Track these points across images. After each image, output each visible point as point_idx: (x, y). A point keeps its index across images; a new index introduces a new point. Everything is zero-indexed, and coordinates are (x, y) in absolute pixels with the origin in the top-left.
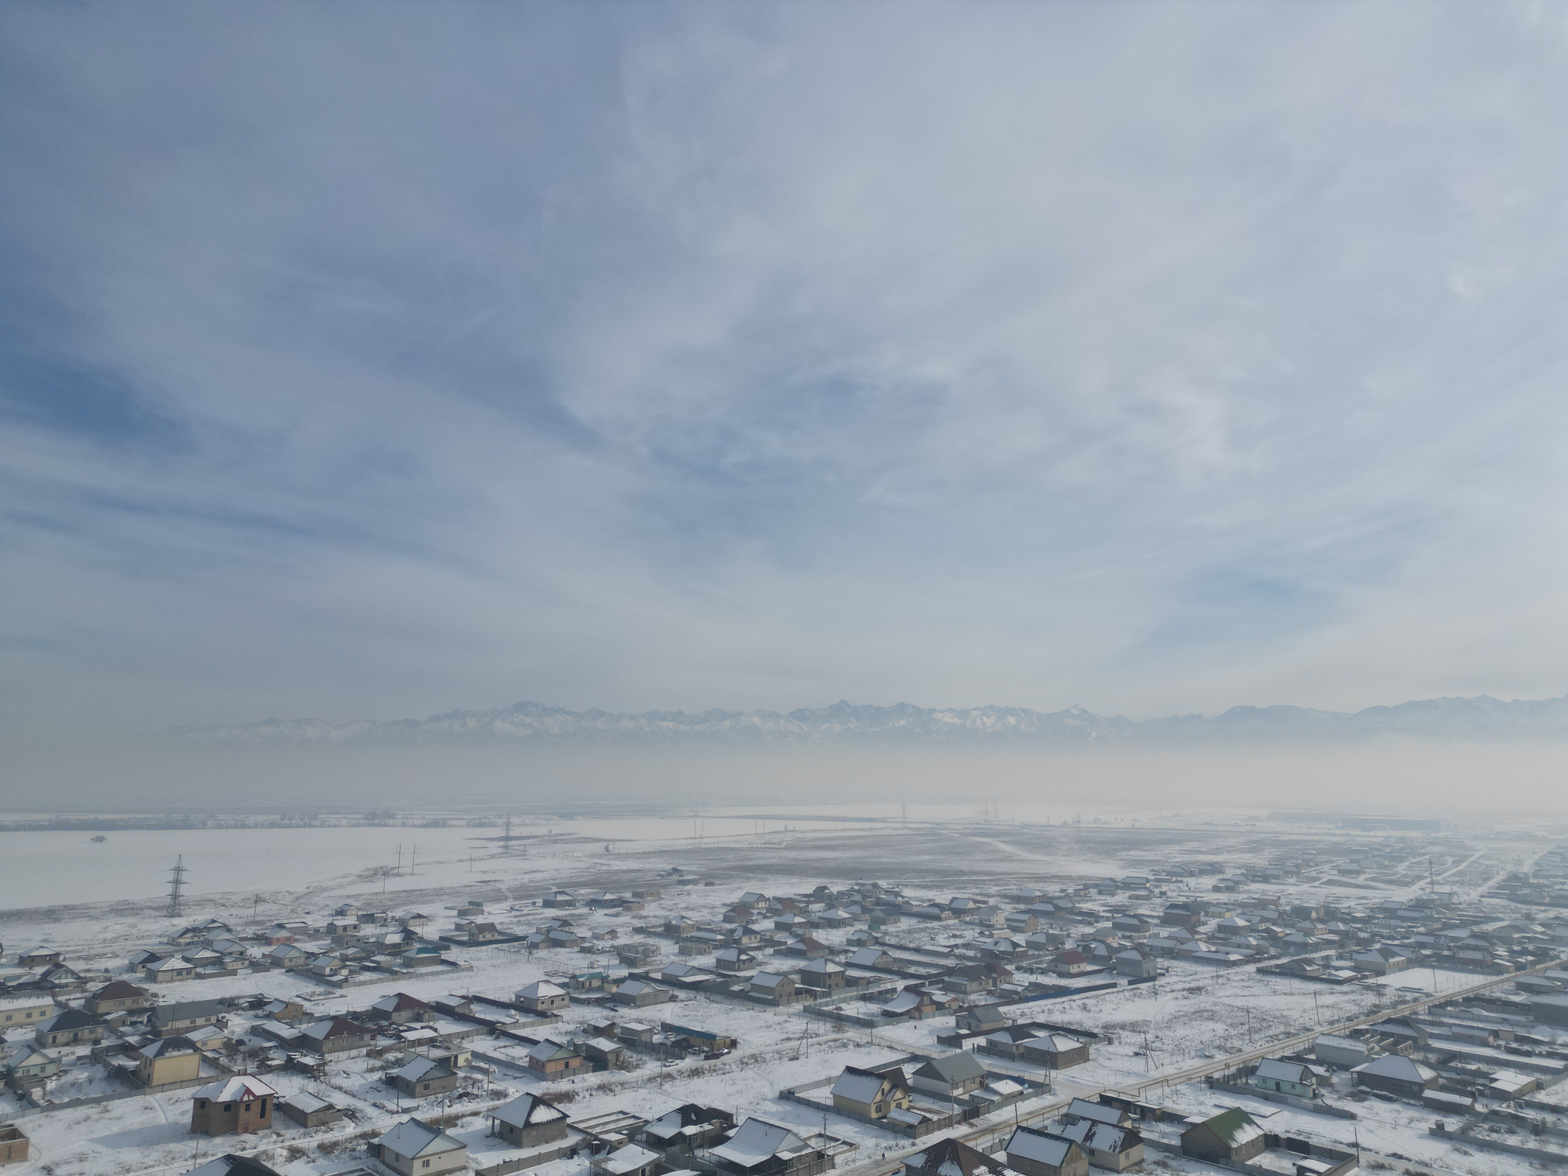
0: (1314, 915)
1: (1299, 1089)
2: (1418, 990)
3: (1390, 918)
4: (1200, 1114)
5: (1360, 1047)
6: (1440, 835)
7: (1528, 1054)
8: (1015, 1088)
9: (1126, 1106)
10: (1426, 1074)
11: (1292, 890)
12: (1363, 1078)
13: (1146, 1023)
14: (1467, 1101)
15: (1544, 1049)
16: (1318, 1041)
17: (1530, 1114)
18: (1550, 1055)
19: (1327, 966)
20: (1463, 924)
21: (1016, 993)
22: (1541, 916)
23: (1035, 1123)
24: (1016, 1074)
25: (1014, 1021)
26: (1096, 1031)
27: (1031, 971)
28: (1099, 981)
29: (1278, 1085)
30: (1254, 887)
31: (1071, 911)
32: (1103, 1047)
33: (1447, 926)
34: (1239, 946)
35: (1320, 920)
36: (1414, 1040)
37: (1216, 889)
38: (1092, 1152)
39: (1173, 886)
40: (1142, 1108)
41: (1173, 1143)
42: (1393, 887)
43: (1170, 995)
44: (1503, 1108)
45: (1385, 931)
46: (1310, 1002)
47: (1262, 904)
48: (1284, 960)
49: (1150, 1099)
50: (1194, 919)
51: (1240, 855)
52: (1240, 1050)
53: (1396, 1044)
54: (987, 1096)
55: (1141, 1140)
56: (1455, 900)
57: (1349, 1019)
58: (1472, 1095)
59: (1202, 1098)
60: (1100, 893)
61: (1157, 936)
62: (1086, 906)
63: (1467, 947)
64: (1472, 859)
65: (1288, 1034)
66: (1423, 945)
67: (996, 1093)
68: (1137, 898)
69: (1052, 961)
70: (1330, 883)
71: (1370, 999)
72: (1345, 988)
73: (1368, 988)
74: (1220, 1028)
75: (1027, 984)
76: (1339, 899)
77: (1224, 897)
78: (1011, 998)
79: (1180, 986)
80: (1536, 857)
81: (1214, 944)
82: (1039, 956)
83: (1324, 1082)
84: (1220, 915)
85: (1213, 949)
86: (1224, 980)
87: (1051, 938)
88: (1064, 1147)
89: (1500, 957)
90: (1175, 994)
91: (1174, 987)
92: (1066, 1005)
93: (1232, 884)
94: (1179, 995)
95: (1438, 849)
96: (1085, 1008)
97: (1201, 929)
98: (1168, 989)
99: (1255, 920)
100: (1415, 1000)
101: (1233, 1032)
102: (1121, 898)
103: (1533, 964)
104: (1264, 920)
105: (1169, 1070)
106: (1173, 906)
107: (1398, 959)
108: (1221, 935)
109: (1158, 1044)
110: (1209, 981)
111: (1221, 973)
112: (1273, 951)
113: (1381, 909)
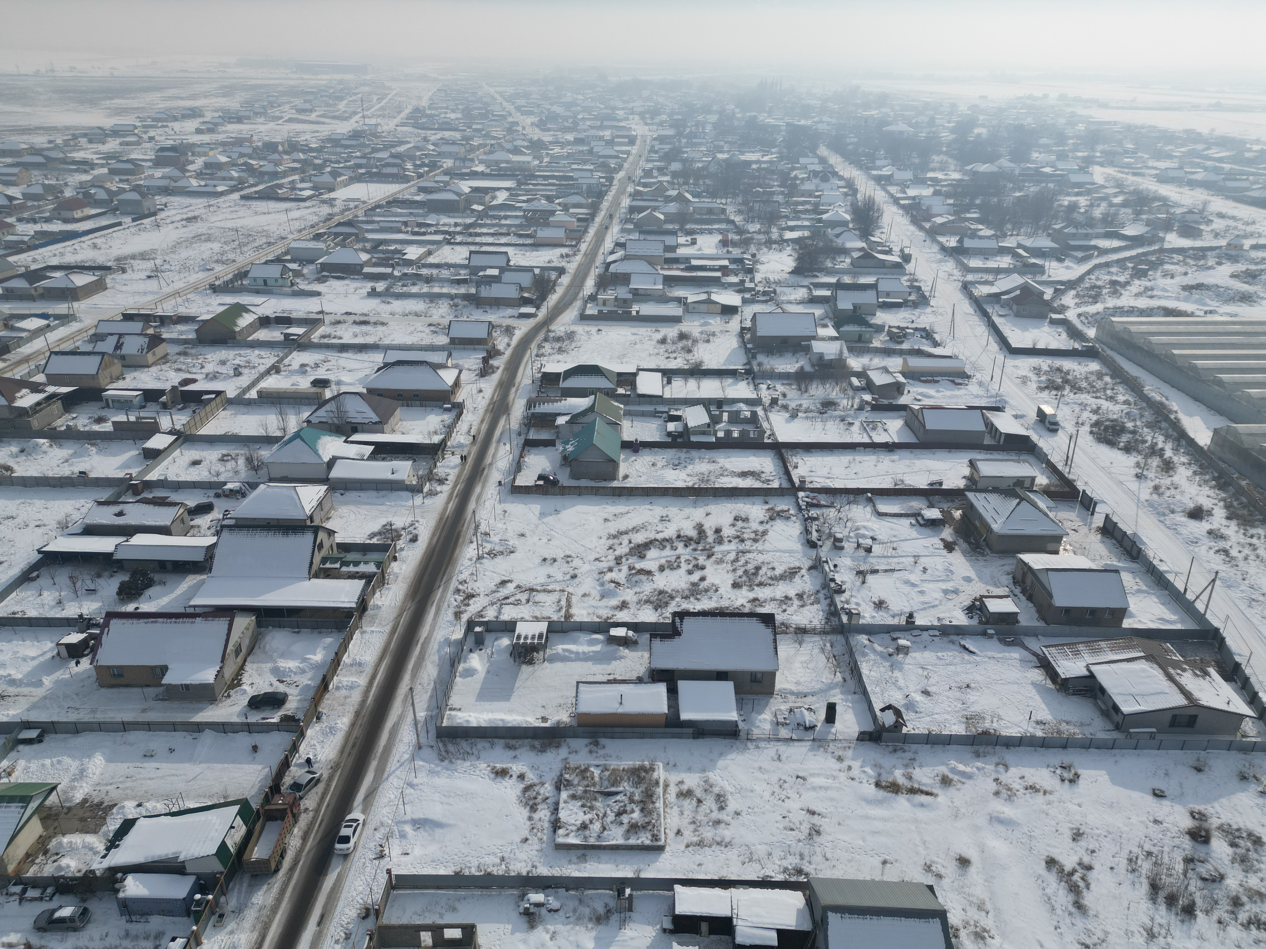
0: (280, 148)
1: (280, 282)
2: (358, 200)
3: (336, 146)
4: (209, 312)
5: (321, 245)
6: (368, 77)
7: (424, 234)
8: (42, 322)
9: (147, 318)
10: (364, 257)
11: (262, 128)
12: (325, 267)
13: (154, 251)
14: (389, 270)
15: (433, 229)
16: (291, 246)
17: (425, 271)
18: (436, 232)
19: (293, 189)
20: (385, 148)
21: (23, 242)
22: (433, 138)
23: (67, 346)
24: (39, 312)
25: (26, 267)
26: (109, 264)
27: (35, 221)
28: (104, 222)
29: (265, 281)
30: (231, 127)
31: (64, 161)
32: (119, 276)
33: (375, 150)
34: (224, 179)
35: (286, 152)
36: (356, 235)
37: (199, 131)
38: (123, 357)
39: (160, 131)
40: (161, 317)
41: (190, 337)
42: (337, 122)
43: (171, 226)
44: (410, 271)
45: (333, 158)
46: (283, 217)
47: (239, 142)
48: (260, 187)
49: (167, 309)
50: (182, 159)
51: (215, 100)
52: (234, 261)
53: (344, 240)
54: (14, 334)
55: (163, 340)
56: (379, 130)
57: (312, 226)
58: (392, 266)
59: (208, 301)
60: (90, 141)
61: (152, 177)
62: (79, 155)
63: (388, 165)
64: (389, 97)
65: (269, 244)
66: (359, 166)
67: (24, 330)
68: (128, 143)
69: (54, 209)
70: (290, 120)
71: (325, 210)
72: (308, 204)
73: (324, 202)
74: (216, 246)
75: (32, 233)
76: (298, 133)
77: (206, 138)
78: (19, 248)
79: (178, 218)
80: (430, 94)
81: (203, 179)
82: (39, 206)
83: (298, 274)
84: (205, 154)
85: (203, 183)
86: (215, 208)
87: (48, 189)
88: (98, 359)
89: (408, 170)
90: (175, 225)
91: (174, 219)
92: (76, 247)
93: (211, 126)
94: (179, 225)
95: (366, 89)
96: (95, 246)
97: (190, 167)
98: (168, 221)
99: (235, 156)
100: (356, 207)
101: (226, 248)
102: (112, 145)
103: (428, 172)
104: (242, 155)
105: (179, 285)
106: (162, 149)
107: (343, 178)
108: (208, 172)
109: (167, 266)
110: (203, 211)
111: (212, 203)
112: (251, 181)
113: (329, 140)
